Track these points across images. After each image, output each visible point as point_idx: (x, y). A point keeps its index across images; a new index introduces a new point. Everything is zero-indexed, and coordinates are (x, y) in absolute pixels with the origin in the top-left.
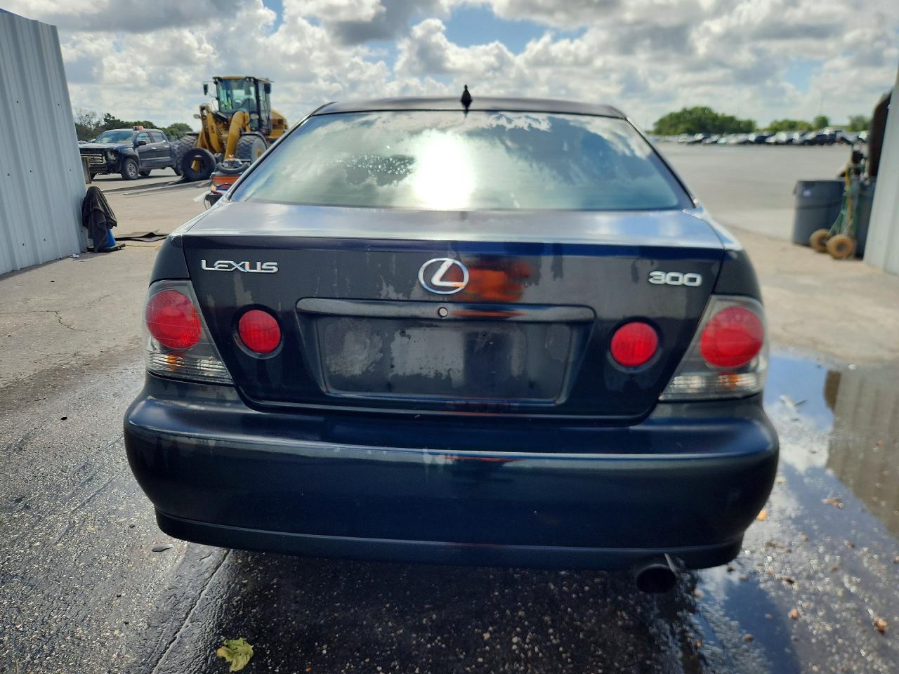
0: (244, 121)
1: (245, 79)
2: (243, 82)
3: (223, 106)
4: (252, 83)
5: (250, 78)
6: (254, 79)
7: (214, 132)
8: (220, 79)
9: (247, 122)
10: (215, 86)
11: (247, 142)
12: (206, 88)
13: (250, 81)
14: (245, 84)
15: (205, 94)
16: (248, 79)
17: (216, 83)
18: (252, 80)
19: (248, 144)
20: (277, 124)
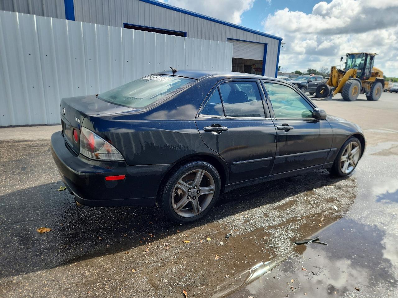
0: (354, 73)
1: (361, 53)
2: (359, 55)
3: (348, 66)
4: (364, 56)
5: (363, 53)
6: (366, 53)
7: (335, 78)
8: (349, 54)
9: (355, 73)
10: (346, 57)
11: (350, 82)
12: (342, 58)
13: (364, 55)
14: (361, 56)
15: (341, 61)
16: (362, 54)
17: (347, 56)
18: (364, 54)
19: (350, 83)
20: (375, 74)
